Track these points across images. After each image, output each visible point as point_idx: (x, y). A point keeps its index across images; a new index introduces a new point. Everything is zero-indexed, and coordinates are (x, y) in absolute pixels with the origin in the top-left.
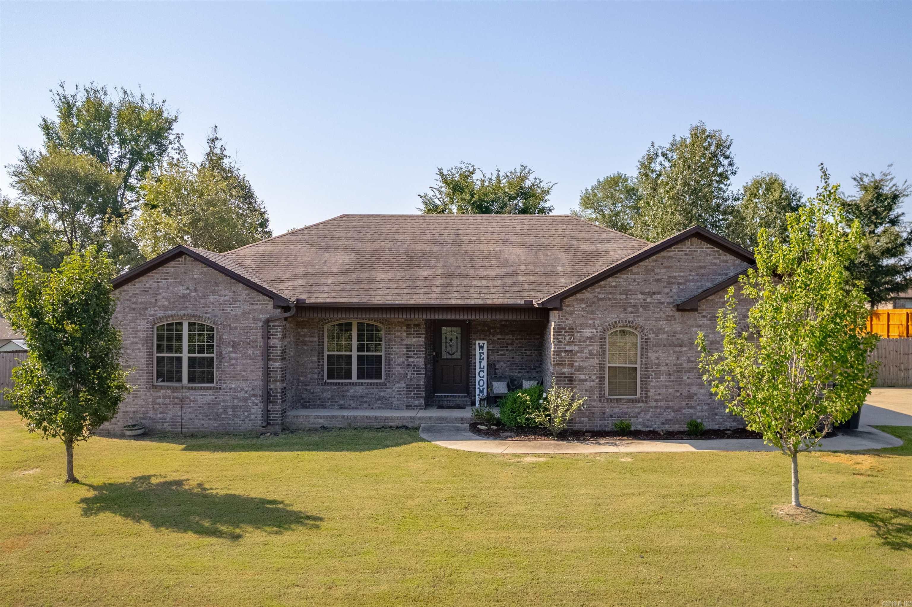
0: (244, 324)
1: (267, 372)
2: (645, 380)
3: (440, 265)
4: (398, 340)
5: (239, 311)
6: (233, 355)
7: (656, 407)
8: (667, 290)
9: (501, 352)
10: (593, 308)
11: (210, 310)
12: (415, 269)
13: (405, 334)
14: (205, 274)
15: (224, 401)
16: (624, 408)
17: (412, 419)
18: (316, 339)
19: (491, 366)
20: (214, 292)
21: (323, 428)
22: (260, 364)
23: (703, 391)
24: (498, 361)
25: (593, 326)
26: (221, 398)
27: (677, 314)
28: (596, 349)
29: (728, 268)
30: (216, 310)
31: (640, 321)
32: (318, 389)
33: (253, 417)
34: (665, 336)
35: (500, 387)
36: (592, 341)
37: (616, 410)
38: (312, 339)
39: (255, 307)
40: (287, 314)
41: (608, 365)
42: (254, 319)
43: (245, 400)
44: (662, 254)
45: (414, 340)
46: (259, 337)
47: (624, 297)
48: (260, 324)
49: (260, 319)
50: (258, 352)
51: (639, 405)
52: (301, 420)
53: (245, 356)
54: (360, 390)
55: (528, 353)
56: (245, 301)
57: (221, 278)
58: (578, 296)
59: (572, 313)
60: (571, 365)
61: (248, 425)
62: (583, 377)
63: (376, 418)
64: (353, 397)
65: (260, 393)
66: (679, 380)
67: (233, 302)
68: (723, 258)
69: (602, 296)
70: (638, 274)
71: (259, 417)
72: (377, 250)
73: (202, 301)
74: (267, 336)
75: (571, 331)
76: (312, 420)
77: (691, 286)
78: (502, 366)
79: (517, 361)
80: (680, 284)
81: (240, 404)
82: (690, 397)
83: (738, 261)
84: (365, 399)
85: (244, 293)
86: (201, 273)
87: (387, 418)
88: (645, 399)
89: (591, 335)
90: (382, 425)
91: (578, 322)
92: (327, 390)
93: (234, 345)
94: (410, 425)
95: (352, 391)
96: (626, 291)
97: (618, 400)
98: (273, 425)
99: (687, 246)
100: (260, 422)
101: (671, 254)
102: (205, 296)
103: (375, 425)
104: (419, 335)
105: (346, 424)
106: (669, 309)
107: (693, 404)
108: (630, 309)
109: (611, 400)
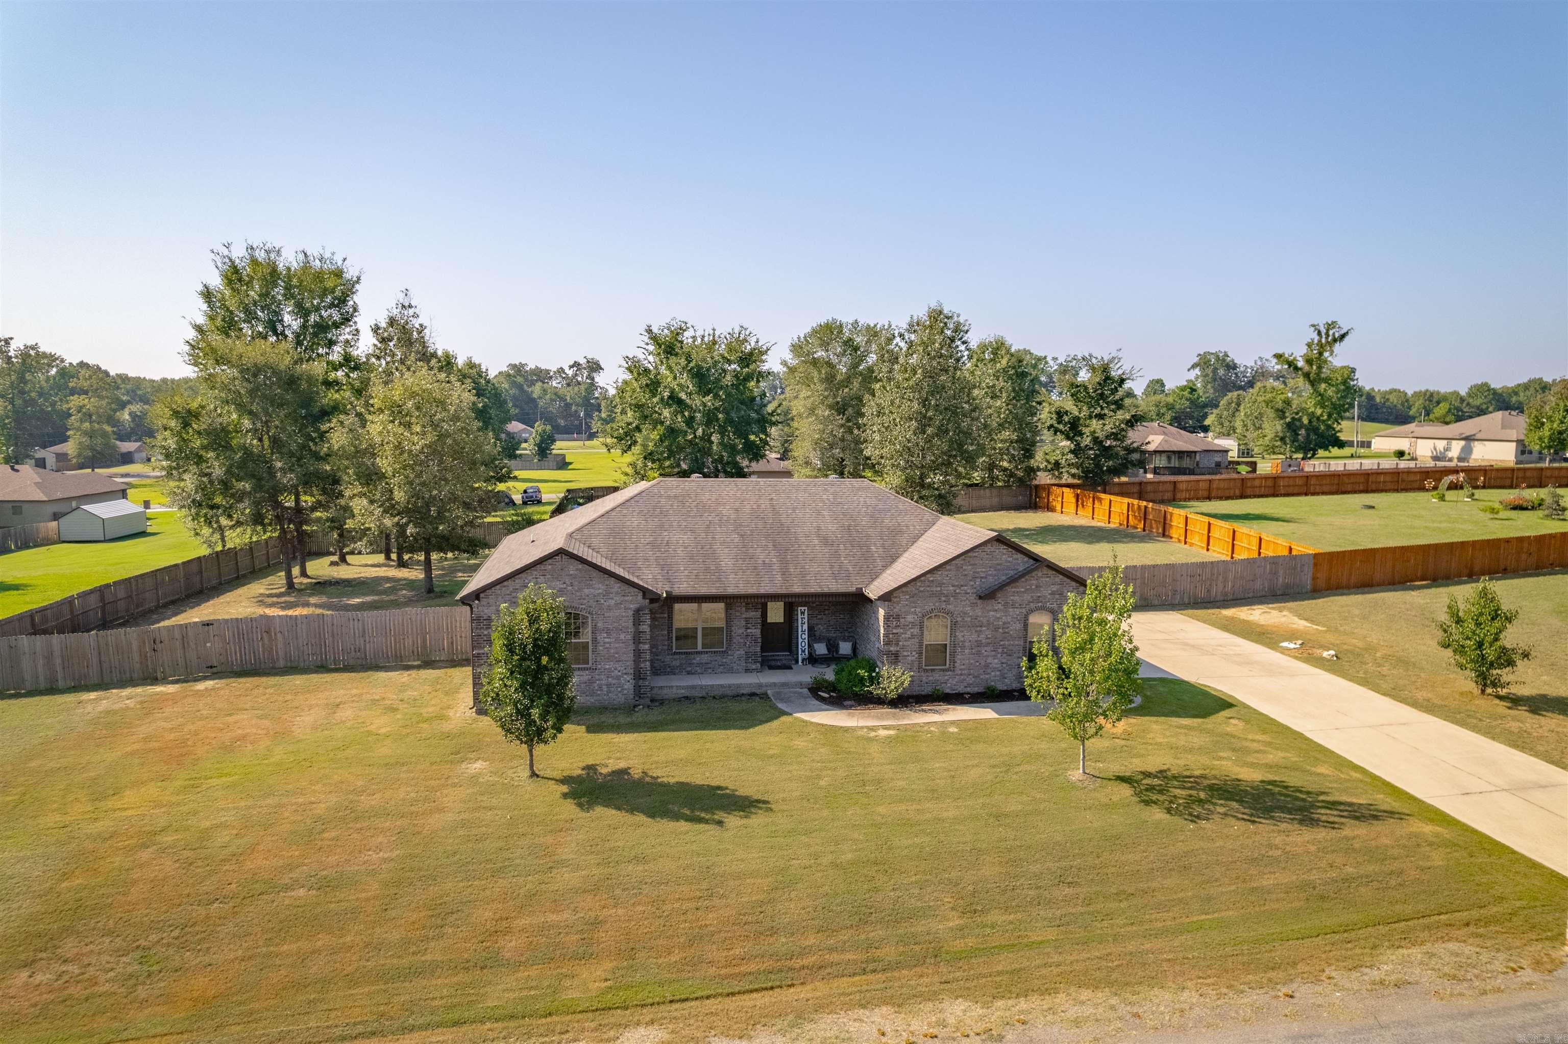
0: (617, 613)
1: (638, 654)
2: (953, 654)
3: (770, 545)
4: (738, 614)
5: (612, 602)
6: (607, 640)
7: (961, 674)
8: (972, 583)
9: (819, 617)
10: (915, 599)
11: (585, 601)
12: (751, 551)
13: (744, 609)
14: (580, 570)
15: (599, 680)
16: (937, 676)
17: (760, 686)
18: (666, 615)
19: (811, 629)
20: (589, 586)
21: (687, 698)
22: (632, 647)
23: (996, 661)
24: (817, 624)
25: (915, 613)
26: (597, 677)
27: (979, 602)
28: (916, 631)
29: (1019, 564)
30: (591, 601)
31: (950, 607)
32: (668, 659)
33: (625, 692)
34: (969, 619)
35: (821, 649)
36: (913, 624)
37: (931, 678)
38: (662, 615)
39: (626, 598)
40: (656, 605)
41: (925, 643)
42: (626, 609)
43: (618, 678)
44: (969, 554)
45: (751, 614)
46: (630, 624)
47: (939, 589)
48: (631, 613)
49: (630, 609)
50: (629, 637)
51: (948, 673)
52: (665, 691)
53: (617, 640)
54: (705, 658)
55: (842, 616)
56: (617, 593)
57: (595, 573)
58: (904, 589)
59: (898, 603)
60: (897, 645)
61: (622, 699)
62: (905, 654)
63: (730, 686)
64: (700, 664)
65: (632, 671)
66: (979, 653)
67: (607, 594)
68: (1015, 556)
69: (922, 589)
70: (950, 570)
71: (632, 692)
72: (708, 527)
73: (578, 594)
74: (637, 622)
75: (898, 617)
76: (674, 691)
77: (991, 579)
78: (820, 629)
79: (832, 623)
80: (982, 578)
81: (614, 682)
82: (987, 666)
83: (1026, 559)
84: (709, 666)
85: (616, 586)
86: (577, 570)
87: (739, 686)
88: (952, 669)
89: (913, 620)
90: (734, 692)
91: (903, 610)
92: (676, 660)
93: (608, 632)
94: (758, 692)
95: (698, 659)
96: (941, 584)
97: (933, 670)
98: (643, 698)
99: (988, 549)
100: (632, 697)
101: (976, 554)
102: (580, 590)
103: (729, 693)
104: (756, 609)
105: (704, 694)
106: (973, 598)
107: (989, 671)
108: (943, 599)
109: (927, 671)
